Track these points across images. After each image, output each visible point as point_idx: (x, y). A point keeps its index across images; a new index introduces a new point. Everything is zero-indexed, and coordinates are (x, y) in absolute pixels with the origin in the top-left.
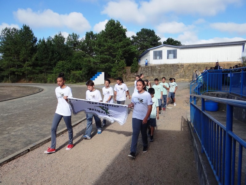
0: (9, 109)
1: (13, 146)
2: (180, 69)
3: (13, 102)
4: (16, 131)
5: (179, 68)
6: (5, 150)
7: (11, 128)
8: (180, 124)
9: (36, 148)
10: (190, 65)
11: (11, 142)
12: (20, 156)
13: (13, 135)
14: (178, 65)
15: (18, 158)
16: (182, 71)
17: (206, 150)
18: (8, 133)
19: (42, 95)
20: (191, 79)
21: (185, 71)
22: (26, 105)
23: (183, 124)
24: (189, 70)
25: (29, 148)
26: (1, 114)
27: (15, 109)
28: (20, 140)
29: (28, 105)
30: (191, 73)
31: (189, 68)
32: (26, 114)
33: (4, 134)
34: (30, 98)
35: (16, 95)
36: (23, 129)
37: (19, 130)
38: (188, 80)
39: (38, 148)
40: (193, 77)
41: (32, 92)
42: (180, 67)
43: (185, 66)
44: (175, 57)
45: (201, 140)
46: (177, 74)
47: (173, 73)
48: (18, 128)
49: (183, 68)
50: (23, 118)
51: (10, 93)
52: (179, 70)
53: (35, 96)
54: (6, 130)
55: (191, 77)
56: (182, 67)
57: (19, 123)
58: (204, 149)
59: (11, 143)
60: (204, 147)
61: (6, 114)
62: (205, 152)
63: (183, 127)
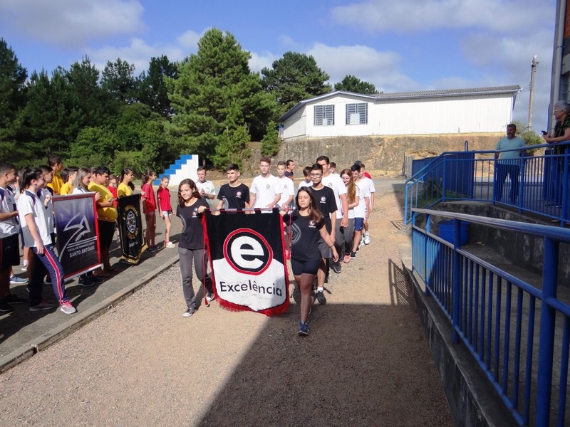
2: (375, 148)
5: (372, 145)
9: (51, 345)
10: (397, 140)
12: (14, 366)
14: (371, 140)
15: (10, 371)
16: (380, 152)
20: (401, 172)
21: (385, 154)
24: (396, 151)
25: (35, 346)
30: (400, 158)
31: (395, 146)
38: (392, 173)
39: (57, 345)
40: (404, 167)
42: (375, 144)
43: (386, 141)
44: (364, 120)
45: (449, 313)
46: (369, 161)
47: (359, 157)
49: (382, 147)
52: (372, 150)
55: (400, 166)
56: (380, 143)
60: (461, 330)
63: (395, 285)
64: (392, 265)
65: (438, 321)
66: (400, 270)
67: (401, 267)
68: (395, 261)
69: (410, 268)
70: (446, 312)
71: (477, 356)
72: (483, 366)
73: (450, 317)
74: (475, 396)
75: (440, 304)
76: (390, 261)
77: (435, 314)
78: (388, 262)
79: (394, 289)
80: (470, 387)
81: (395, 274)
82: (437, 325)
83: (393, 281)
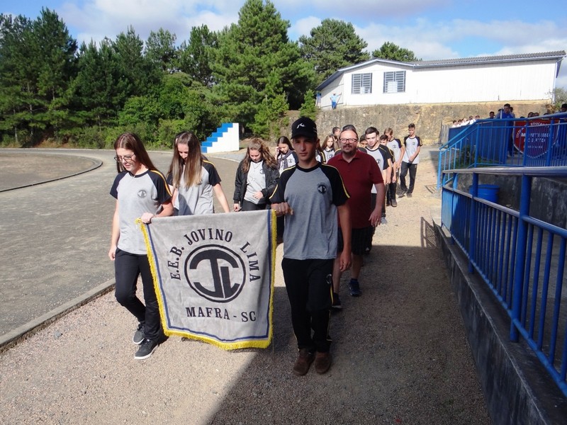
0: (48, 203)
1: (96, 270)
2: (412, 117)
3: (48, 188)
4: (88, 245)
5: (409, 114)
6: (85, 276)
7: (74, 239)
8: (420, 232)
10: (434, 108)
11: (89, 263)
13: (84, 251)
14: (408, 108)
16: (417, 120)
17: (478, 265)
18: (73, 248)
19: (106, 175)
20: (437, 140)
21: (423, 122)
22: (80, 195)
23: (424, 232)
24: (434, 119)
26: (38, 214)
27: (60, 203)
28: (104, 260)
29: (84, 195)
30: (437, 127)
31: (432, 115)
32: (89, 212)
33: (65, 250)
34: (83, 181)
35: (47, 176)
36: (99, 241)
37: (93, 242)
38: (428, 141)
40: (441, 136)
41: (79, 168)
42: (412, 112)
43: (423, 109)
44: (401, 88)
45: (467, 252)
47: (396, 125)
48: (89, 240)
49: (419, 115)
50: (89, 221)
51: (30, 169)
53: (91, 177)
54: (65, 243)
55: (437, 134)
56: (417, 112)
57: (85, 230)
58: (475, 264)
59: (89, 266)
60: (475, 261)
61: (47, 213)
62: (477, 268)
63: (426, 238)
64: (424, 222)
65: (459, 260)
66: (431, 227)
67: (432, 225)
68: (427, 219)
69: (440, 225)
70: (465, 252)
71: (484, 276)
72: (487, 281)
73: (467, 255)
74: (480, 302)
75: (461, 247)
76: (423, 219)
77: (457, 256)
78: (420, 220)
79: (425, 240)
80: (477, 298)
81: (426, 230)
82: (458, 263)
83: (424, 235)
